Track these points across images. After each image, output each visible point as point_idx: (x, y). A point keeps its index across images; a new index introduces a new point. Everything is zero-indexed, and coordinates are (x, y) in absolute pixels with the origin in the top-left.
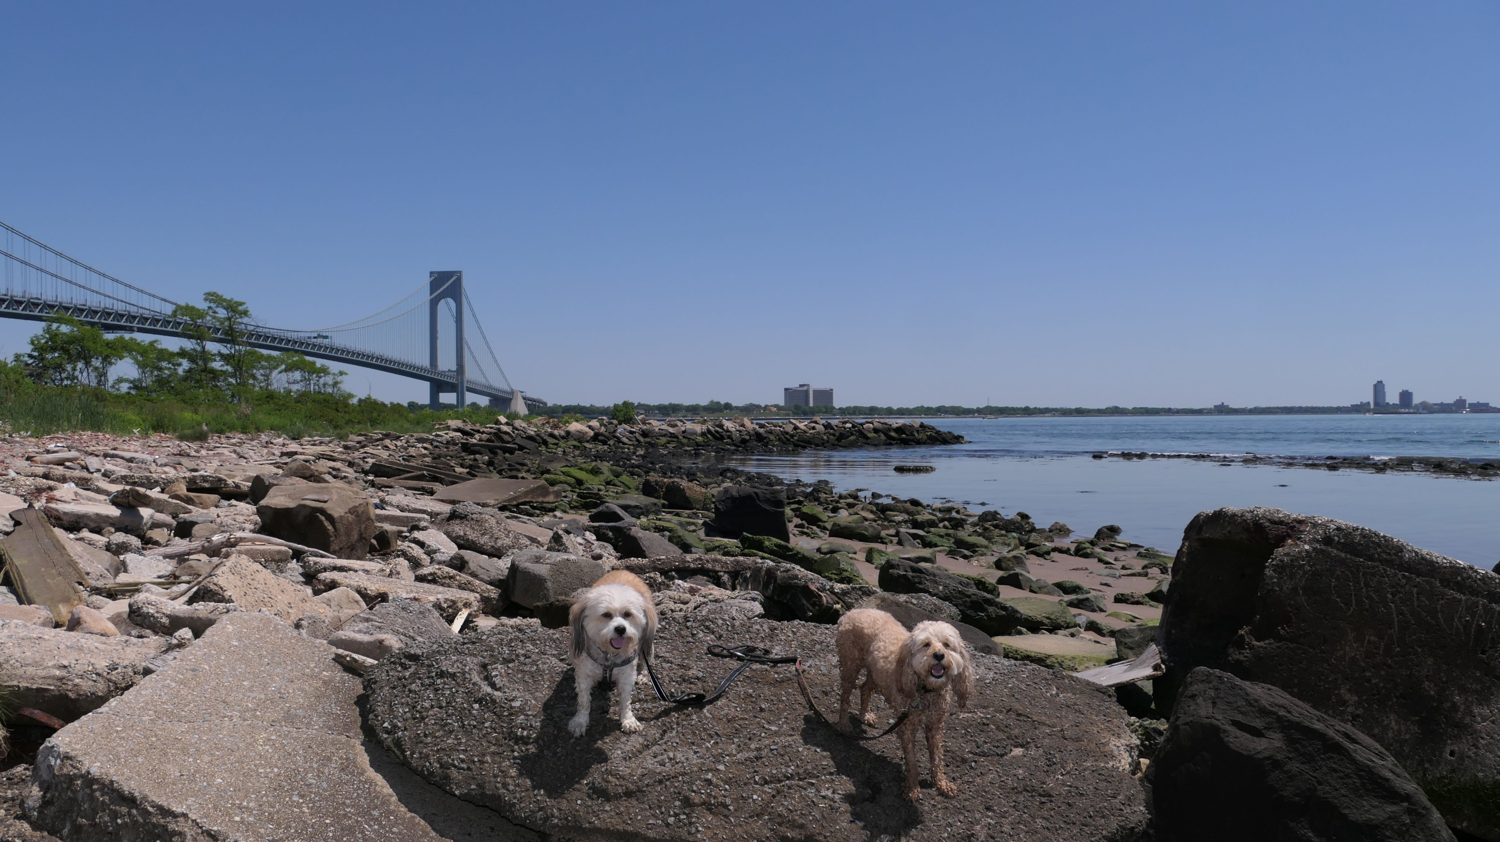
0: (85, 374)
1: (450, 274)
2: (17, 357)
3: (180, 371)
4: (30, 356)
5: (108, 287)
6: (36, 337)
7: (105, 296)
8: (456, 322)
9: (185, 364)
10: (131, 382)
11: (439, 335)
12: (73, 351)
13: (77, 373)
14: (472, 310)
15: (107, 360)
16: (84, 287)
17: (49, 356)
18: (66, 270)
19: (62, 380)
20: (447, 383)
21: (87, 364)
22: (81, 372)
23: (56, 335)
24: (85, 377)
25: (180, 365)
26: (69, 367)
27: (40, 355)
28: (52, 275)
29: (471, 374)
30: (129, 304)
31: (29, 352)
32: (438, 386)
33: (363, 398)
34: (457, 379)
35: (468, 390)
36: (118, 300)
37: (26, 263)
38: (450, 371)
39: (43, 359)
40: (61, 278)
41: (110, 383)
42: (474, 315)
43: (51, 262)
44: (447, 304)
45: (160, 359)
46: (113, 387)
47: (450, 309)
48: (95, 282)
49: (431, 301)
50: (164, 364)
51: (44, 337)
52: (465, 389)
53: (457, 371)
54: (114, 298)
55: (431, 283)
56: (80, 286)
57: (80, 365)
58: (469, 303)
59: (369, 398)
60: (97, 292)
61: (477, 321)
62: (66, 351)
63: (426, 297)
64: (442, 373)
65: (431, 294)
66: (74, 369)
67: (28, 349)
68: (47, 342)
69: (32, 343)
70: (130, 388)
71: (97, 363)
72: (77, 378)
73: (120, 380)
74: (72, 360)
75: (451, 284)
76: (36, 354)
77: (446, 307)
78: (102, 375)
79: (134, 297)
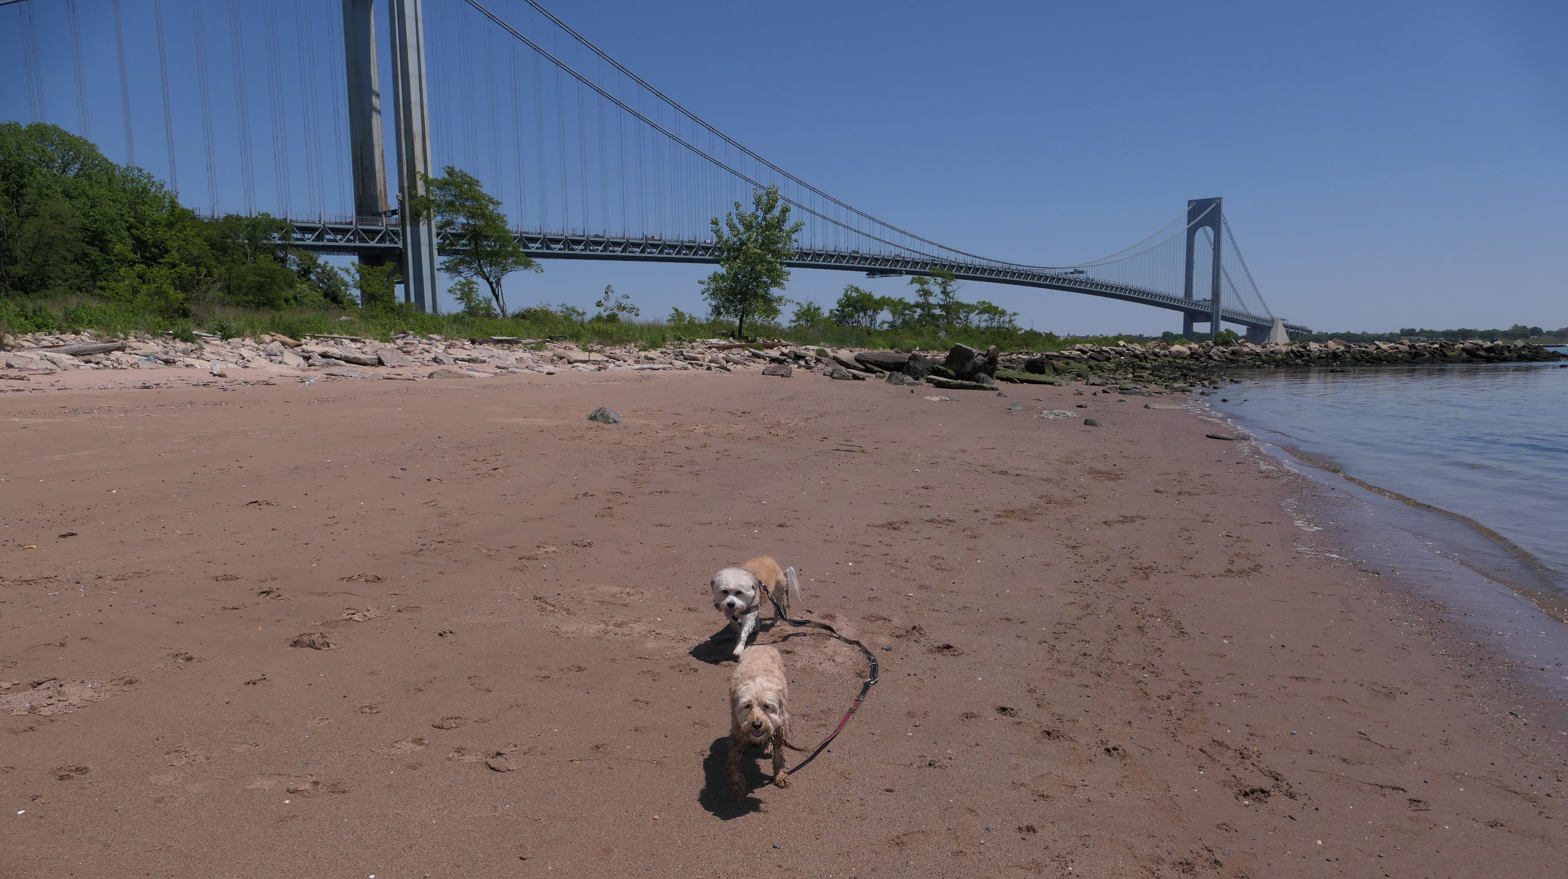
0: (864, 319)
1: (1208, 202)
2: (831, 311)
3: (916, 316)
4: (837, 310)
5: (897, 238)
6: (840, 299)
7: (895, 246)
8: (1214, 249)
9: (919, 311)
10: (889, 323)
11: (1195, 265)
12: (858, 307)
13: (860, 319)
14: (1231, 236)
15: (875, 311)
16: (879, 240)
17: (847, 310)
18: (866, 226)
19: (853, 323)
20: (1201, 312)
21: (865, 314)
22: (862, 318)
23: (850, 298)
24: (865, 322)
25: (916, 312)
26: (856, 315)
27: (842, 309)
28: (856, 231)
29: (1227, 302)
30: (914, 251)
31: (837, 308)
32: (1192, 315)
33: (1028, 330)
34: (1212, 309)
35: (1223, 319)
36: (905, 249)
37: (837, 223)
38: (1205, 300)
39: (843, 311)
40: (862, 233)
41: (878, 325)
42: (1234, 243)
43: (855, 221)
44: (1206, 232)
45: (904, 309)
46: (879, 326)
47: (1208, 238)
48: (887, 235)
49: (1189, 230)
50: (908, 312)
51: (844, 299)
52: (1220, 317)
53: (1212, 300)
54: (901, 247)
55: (1189, 212)
56: (876, 239)
57: (862, 314)
58: (1229, 231)
59: (1032, 330)
60: (889, 243)
61: (1236, 249)
62: (855, 307)
63: (1184, 226)
64: (1197, 303)
65: (1188, 223)
66: (859, 317)
67: (836, 306)
68: (845, 302)
69: (838, 303)
70: (888, 327)
71: (870, 313)
72: (860, 321)
73: (883, 322)
74: (857, 311)
75: (1210, 212)
76: (840, 309)
77: (1204, 236)
78: (873, 319)
79: (917, 245)
